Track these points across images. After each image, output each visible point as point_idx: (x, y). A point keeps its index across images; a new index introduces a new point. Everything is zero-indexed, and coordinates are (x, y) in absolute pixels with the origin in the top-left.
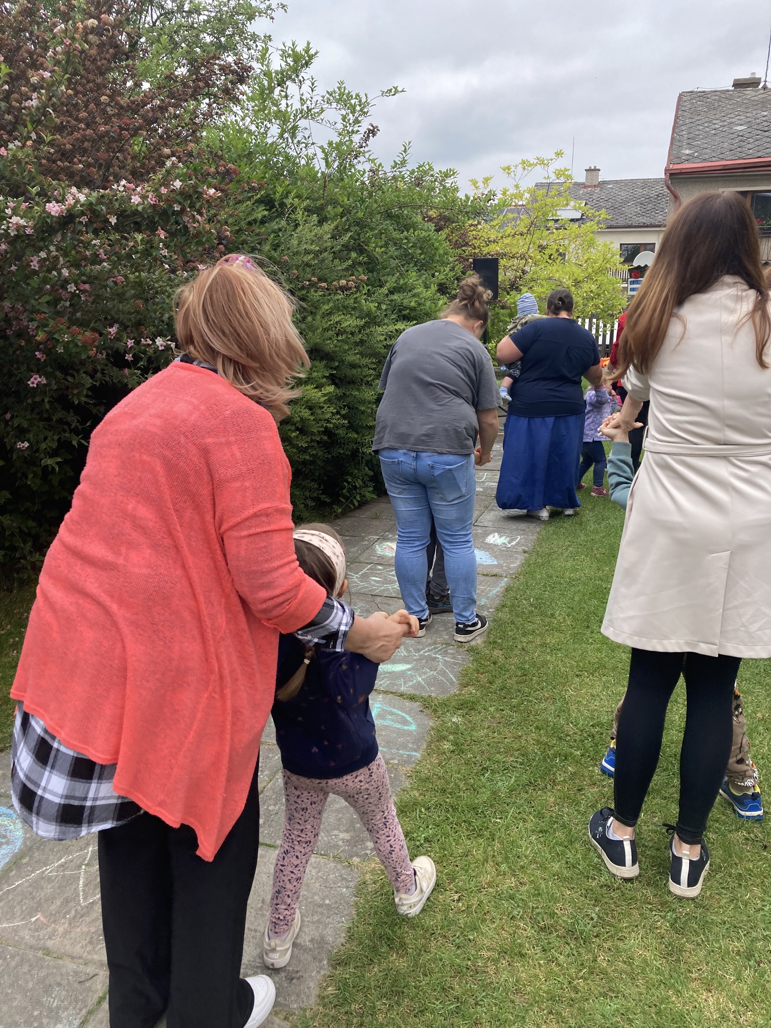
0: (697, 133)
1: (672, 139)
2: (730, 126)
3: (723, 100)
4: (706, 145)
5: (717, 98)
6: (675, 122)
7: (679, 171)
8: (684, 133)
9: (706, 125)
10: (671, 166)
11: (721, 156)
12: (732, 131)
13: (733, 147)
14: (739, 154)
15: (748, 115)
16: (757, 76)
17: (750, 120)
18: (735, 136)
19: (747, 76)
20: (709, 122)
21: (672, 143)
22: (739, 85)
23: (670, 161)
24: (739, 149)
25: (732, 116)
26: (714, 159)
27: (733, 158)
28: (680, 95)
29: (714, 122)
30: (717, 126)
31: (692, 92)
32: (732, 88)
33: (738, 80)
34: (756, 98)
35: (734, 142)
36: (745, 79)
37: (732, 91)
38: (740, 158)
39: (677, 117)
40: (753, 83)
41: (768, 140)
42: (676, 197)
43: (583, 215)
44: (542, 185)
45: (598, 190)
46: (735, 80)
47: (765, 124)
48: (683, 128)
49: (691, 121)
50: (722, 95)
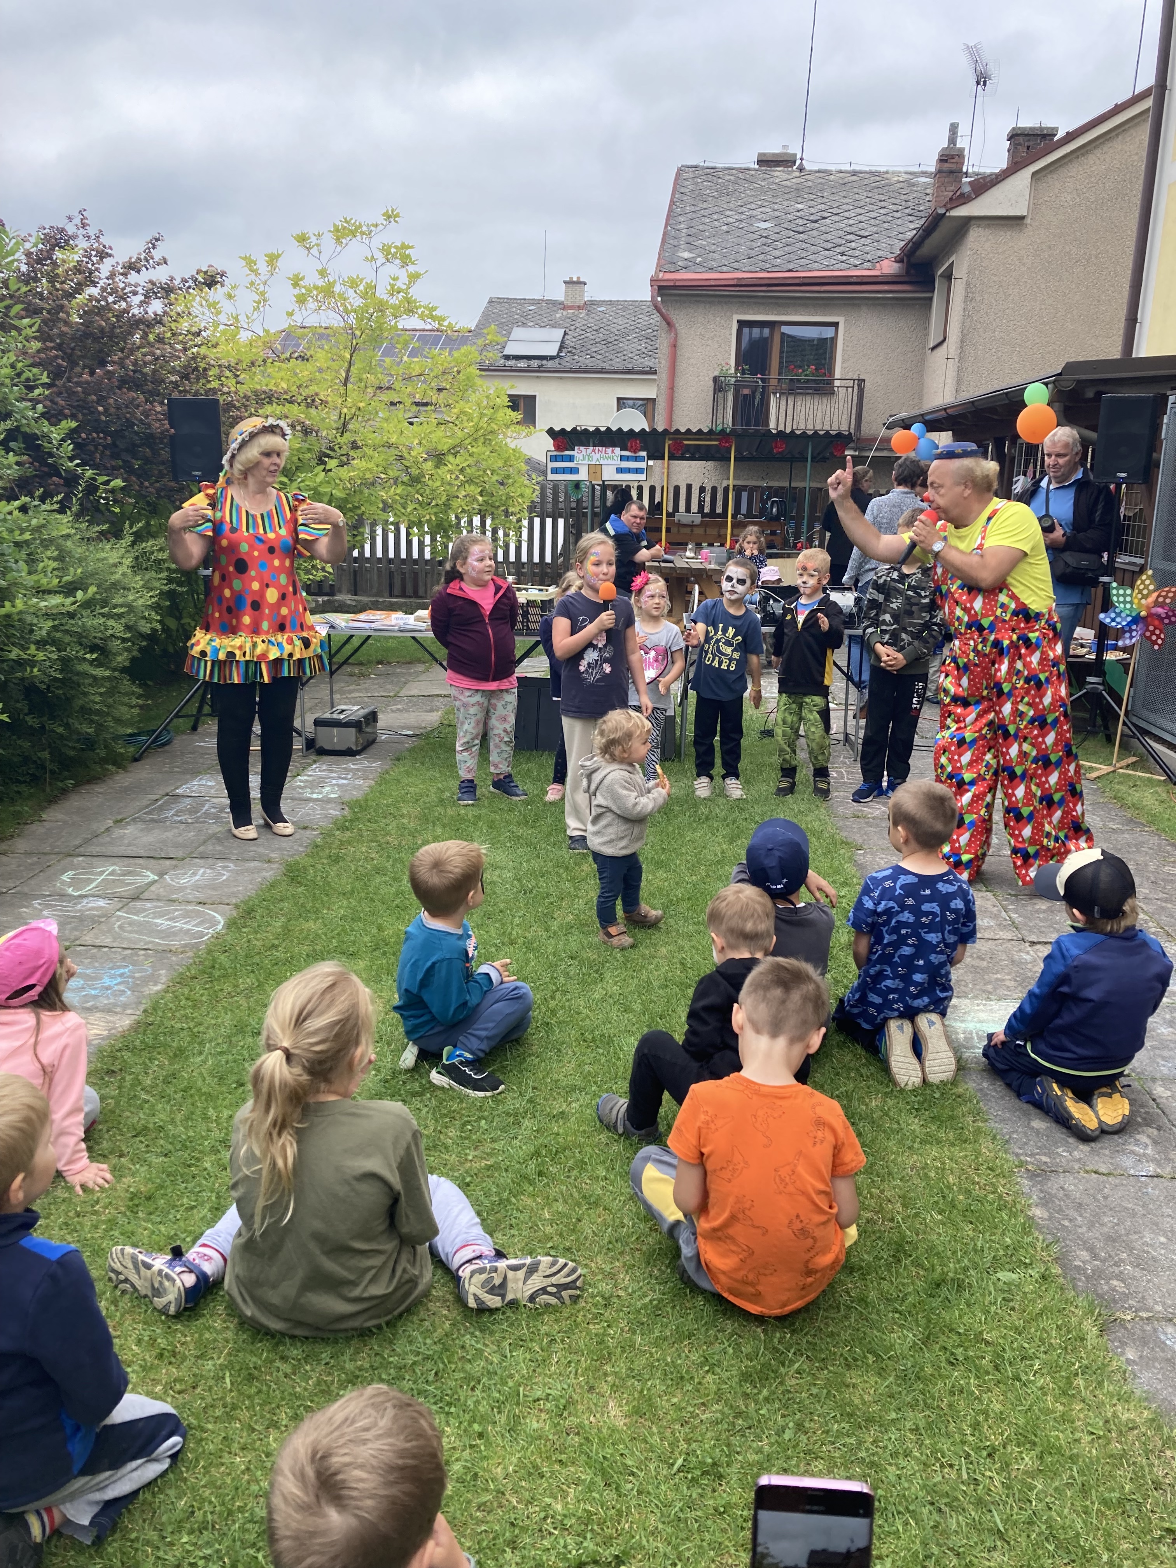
0: (701, 227)
1: (665, 234)
2: (749, 221)
3: (740, 181)
4: (713, 248)
5: (732, 178)
6: (670, 210)
7: (672, 284)
8: (682, 226)
9: (715, 217)
10: (661, 275)
11: (736, 265)
12: (752, 229)
13: (752, 253)
14: (761, 264)
15: (776, 207)
16: (791, 151)
17: (777, 214)
18: (756, 237)
19: (777, 150)
20: (719, 213)
21: (664, 241)
22: (766, 162)
23: (660, 268)
24: (761, 257)
25: (753, 206)
26: (725, 269)
27: (752, 268)
28: (679, 169)
29: (728, 213)
30: (731, 220)
31: (696, 167)
32: (757, 167)
33: (764, 154)
34: (788, 183)
35: (755, 245)
36: (774, 154)
37: (755, 170)
38: (761, 270)
39: (672, 203)
40: (784, 161)
41: (804, 245)
42: (669, 324)
43: (560, 350)
44: (499, 301)
45: (583, 314)
46: (759, 154)
47: (800, 222)
48: (681, 219)
49: (693, 209)
50: (740, 175)
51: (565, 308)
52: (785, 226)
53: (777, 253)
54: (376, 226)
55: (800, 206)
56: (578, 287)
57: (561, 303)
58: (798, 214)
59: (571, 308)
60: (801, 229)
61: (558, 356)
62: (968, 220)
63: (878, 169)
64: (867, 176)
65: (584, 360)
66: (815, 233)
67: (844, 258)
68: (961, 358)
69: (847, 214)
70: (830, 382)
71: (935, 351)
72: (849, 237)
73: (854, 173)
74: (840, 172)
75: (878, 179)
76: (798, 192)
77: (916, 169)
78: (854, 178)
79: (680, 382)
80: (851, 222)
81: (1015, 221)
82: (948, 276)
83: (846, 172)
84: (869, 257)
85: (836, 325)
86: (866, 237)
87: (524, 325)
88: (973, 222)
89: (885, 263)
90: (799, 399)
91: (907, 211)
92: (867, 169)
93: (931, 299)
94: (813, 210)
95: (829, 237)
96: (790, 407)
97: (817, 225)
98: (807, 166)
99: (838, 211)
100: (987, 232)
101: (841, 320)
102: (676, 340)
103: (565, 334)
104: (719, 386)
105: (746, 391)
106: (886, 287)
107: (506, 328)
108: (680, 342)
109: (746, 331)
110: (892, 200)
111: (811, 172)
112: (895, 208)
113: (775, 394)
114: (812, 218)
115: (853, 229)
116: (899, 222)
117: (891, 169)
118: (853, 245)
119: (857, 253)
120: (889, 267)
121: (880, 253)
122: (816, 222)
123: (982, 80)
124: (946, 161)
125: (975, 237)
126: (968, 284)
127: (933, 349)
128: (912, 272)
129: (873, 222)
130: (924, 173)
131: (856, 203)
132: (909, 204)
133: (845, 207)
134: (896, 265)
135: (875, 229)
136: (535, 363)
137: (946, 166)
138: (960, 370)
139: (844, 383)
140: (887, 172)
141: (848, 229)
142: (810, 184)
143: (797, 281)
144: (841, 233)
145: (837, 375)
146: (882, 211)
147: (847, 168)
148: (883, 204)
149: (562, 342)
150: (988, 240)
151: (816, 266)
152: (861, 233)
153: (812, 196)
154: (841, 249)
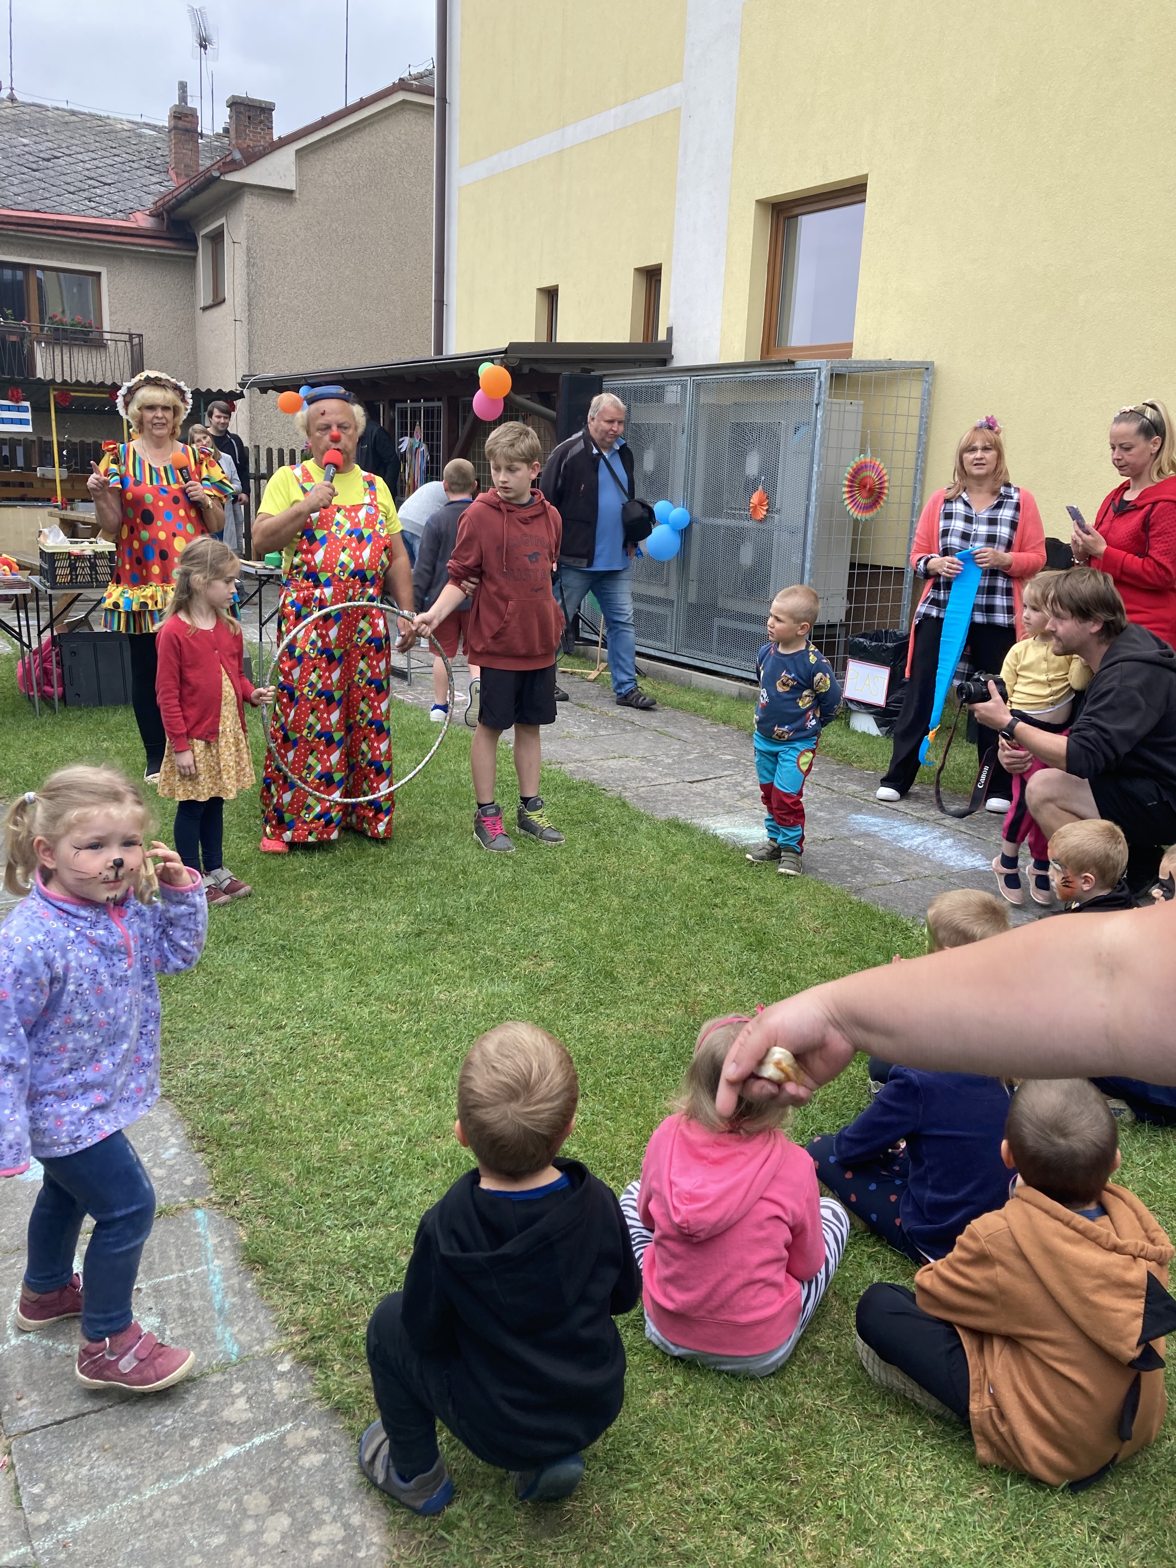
38: (5, 207)
41: (43, 185)
47: (32, 159)
52: (15, 159)
55: (25, 141)
58: (26, 149)
60: (34, 166)
62: (242, 186)
63: (97, 112)
64: (88, 118)
66: (51, 172)
67: (93, 205)
68: (250, 321)
69: (80, 157)
70: (101, 335)
71: (209, 313)
72: (90, 182)
73: (73, 113)
74: (57, 109)
75: (100, 123)
76: (17, 125)
77: (138, 120)
78: (74, 118)
80: (88, 166)
81: (285, 194)
82: (217, 238)
83: (63, 110)
84: (120, 207)
85: (98, 275)
86: (109, 184)
88: (246, 189)
89: (138, 215)
90: (75, 350)
91: (143, 163)
92: (86, 111)
93: (194, 258)
94: (40, 147)
95: (68, 179)
96: (58, 358)
97: (50, 164)
99: (68, 152)
100: (261, 201)
101: (102, 270)
105: (13, 338)
106: (147, 241)
110: (124, 149)
111: (25, 105)
112: (130, 158)
113: (39, 342)
114: (41, 155)
115: (93, 175)
116: (139, 173)
117: (112, 115)
118: (98, 191)
119: (106, 201)
120: (143, 221)
121: (130, 204)
122: (48, 160)
123: (204, 43)
124: (180, 118)
125: (249, 204)
126: (248, 249)
127: (205, 309)
128: (170, 228)
129: (110, 169)
130: (154, 127)
131: (86, 147)
132: (143, 155)
133: (76, 149)
134: (151, 219)
135: (115, 177)
137: (181, 124)
138: (250, 333)
139: (114, 336)
140: (108, 118)
141: (87, 173)
142: (28, 118)
143: (47, 223)
144: (80, 177)
145: (106, 326)
146: (117, 159)
147: (63, 105)
150: (262, 208)
151: (64, 208)
152: (103, 179)
153: (36, 132)
154: (86, 194)
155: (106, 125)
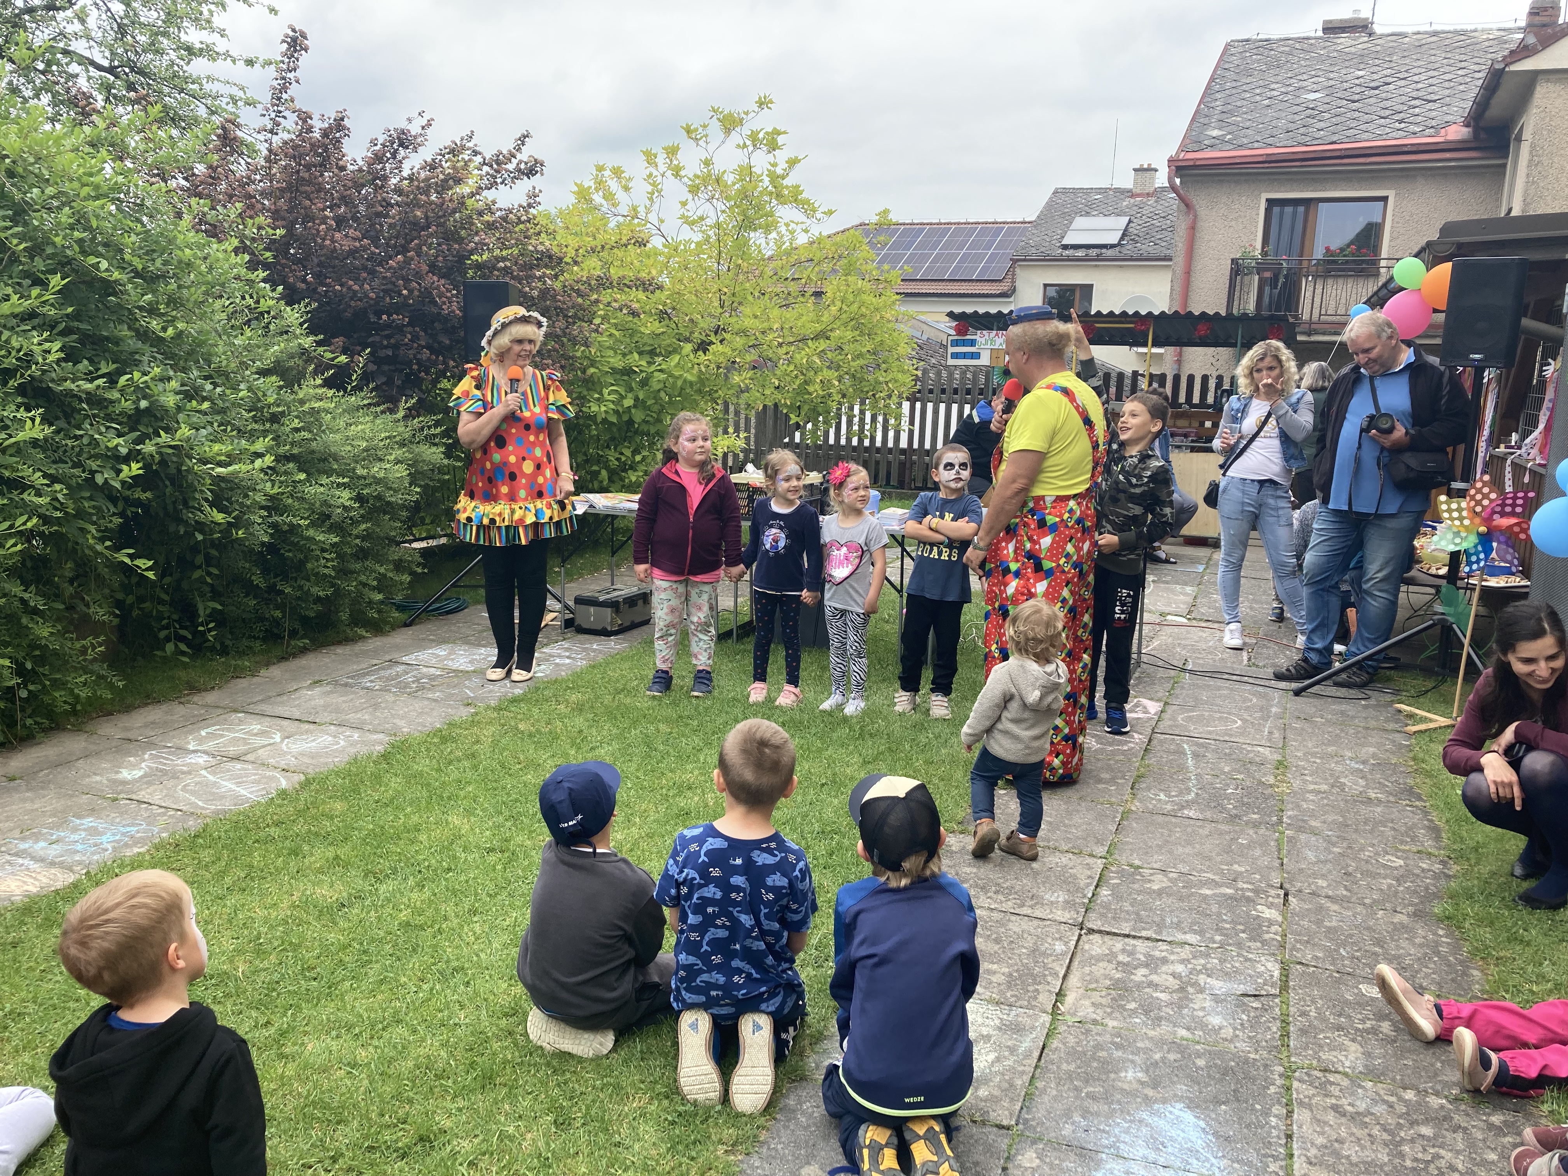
0: (1239, 104)
1: (1197, 112)
2: (1297, 93)
3: (1295, 52)
4: (1248, 124)
5: (1287, 49)
6: (1208, 87)
7: (1194, 163)
8: (1218, 103)
9: (1258, 91)
10: (1182, 155)
11: (1270, 141)
12: (1298, 101)
13: (1292, 126)
14: (1300, 139)
15: (1332, 75)
16: (1361, 15)
17: (1331, 83)
18: (1300, 109)
20: (1264, 87)
21: (1193, 120)
22: (1332, 29)
23: (1182, 148)
24: (1302, 130)
25: (1305, 77)
26: (1256, 145)
27: (1290, 143)
28: (1228, 46)
29: (1273, 86)
30: (1275, 93)
31: (1247, 40)
32: (1320, 33)
33: (1331, 21)
34: (1353, 50)
35: (1297, 117)
36: (1341, 21)
37: (1317, 38)
38: (1300, 144)
39: (1212, 79)
40: (1352, 27)
41: (1356, 115)
42: (1188, 205)
43: (1122, 239)
44: (1065, 191)
45: (1152, 201)
46: (1325, 22)
47: (1358, 90)
48: (1218, 96)
49: (1234, 84)
50: (1297, 46)
51: (1132, 196)
52: (1339, 95)
53: (1322, 125)
54: (747, 113)
55: (1361, 73)
56: (1148, 174)
57: (1130, 191)
58: (1357, 82)
59: (1138, 195)
60: (1356, 97)
61: (1119, 244)
62: (1535, 75)
63: (1464, 27)
64: (1450, 36)
65: (1146, 248)
66: (1373, 100)
67: (1402, 126)
69: (1416, 78)
70: (1375, 263)
72: (1413, 103)
73: (1435, 34)
74: (1418, 33)
75: (1462, 38)
76: (1362, 59)
77: (1511, 25)
78: (1433, 39)
79: (1198, 266)
80: (1420, 86)
82: (1519, 139)
83: (1426, 33)
84: (1434, 123)
85: (1385, 199)
86: (1434, 101)
87: (1088, 214)
88: (1541, 76)
89: (1452, 128)
90: (1330, 281)
92: (1451, 28)
93: (1504, 166)
94: (1375, 77)
95: (1388, 104)
96: (1319, 291)
97: (1376, 92)
98: (1378, 29)
99: (1404, 76)
100: (1559, 87)
101: (1391, 194)
102: (1195, 221)
103: (1130, 221)
104: (1237, 269)
105: (1267, 275)
106: (1448, 155)
107: (1068, 218)
108: (1200, 224)
109: (1276, 210)
110: (1476, 60)
111: (1381, 36)
112: (1477, 68)
113: (1309, 276)
114: (1373, 84)
115: (1420, 94)
117: (1480, 27)
118: (1417, 110)
119: (1420, 120)
120: (1458, 132)
121: (1449, 118)
122: (1376, 88)
124: (1537, 14)
125: (1543, 93)
126: (1533, 147)
128: (1483, 135)
129: (1446, 84)
130: (1521, 29)
131: (1430, 66)
133: (1416, 71)
134: (1463, 130)
135: (1447, 92)
136: (1093, 252)
137: (1538, 19)
140: (1475, 31)
141: (1414, 94)
142: (1378, 49)
143: (1338, 154)
144: (1404, 100)
145: (1384, 255)
146: (1460, 72)
147: (1428, 28)
148: (1463, 64)
149: (1126, 230)
150: (1559, 96)
151: (1365, 136)
152: (1429, 97)
153: (1377, 62)
154: (1397, 117)
155: (1470, 38)
